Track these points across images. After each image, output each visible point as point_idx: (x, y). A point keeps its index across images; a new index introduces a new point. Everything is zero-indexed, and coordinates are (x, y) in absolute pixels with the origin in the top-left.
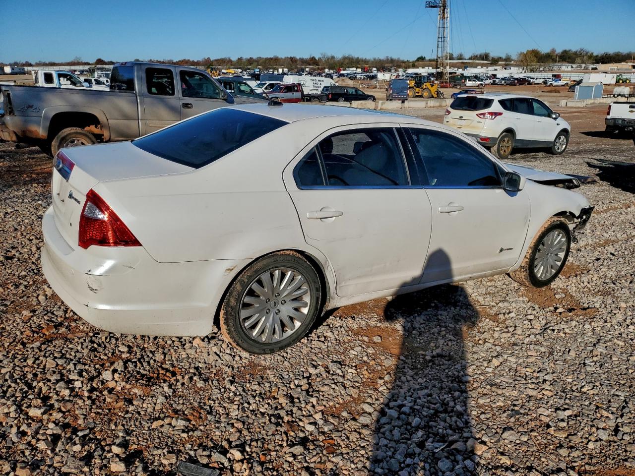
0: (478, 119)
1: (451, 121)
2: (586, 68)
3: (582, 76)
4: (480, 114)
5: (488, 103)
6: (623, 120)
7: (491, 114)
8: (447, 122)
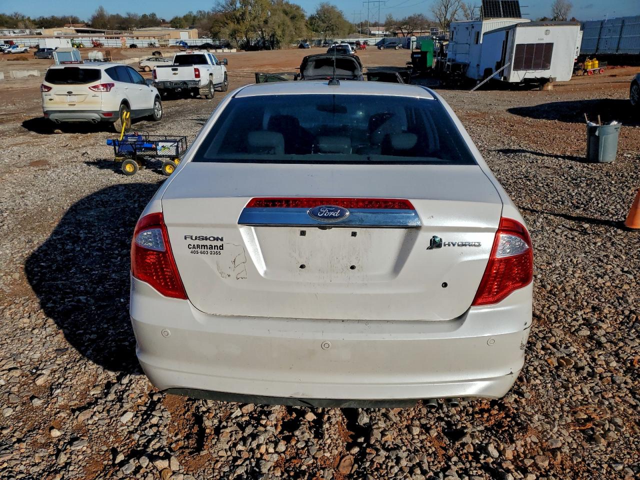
0: (92, 93)
1: (56, 98)
2: (31, 33)
3: (37, 41)
4: (93, 87)
5: (94, 75)
6: (170, 82)
7: (105, 85)
8: (51, 100)
